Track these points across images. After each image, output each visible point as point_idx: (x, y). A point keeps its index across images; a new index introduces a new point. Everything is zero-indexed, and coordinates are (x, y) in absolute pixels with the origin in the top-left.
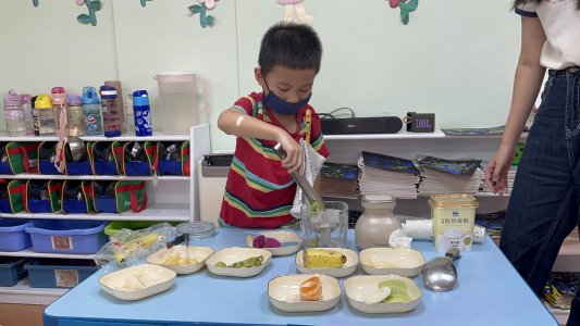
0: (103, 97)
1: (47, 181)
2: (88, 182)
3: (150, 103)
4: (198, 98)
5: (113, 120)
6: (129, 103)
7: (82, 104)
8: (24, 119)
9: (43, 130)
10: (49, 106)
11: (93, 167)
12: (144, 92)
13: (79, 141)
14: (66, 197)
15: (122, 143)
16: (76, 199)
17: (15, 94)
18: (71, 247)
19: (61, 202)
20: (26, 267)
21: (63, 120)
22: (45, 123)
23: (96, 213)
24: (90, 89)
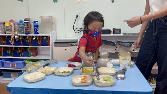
0: (25, 23)
1: (8, 47)
2: (20, 48)
3: (39, 25)
4: (53, 23)
6: (32, 25)
7: (19, 25)
9: (7, 32)
10: (9, 25)
11: (22, 43)
12: (37, 21)
13: (18, 35)
15: (31, 36)
16: (17, 52)
18: (16, 66)
19: (13, 53)
20: (2, 72)
21: (13, 29)
22: (8, 30)
23: (23, 57)
24: (21, 20)
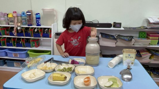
0: (27, 15)
1: (11, 38)
2: (23, 39)
3: (41, 17)
4: (54, 16)
5: (30, 21)
6: (34, 16)
7: (21, 16)
8: (5, 20)
9: (10, 23)
10: (12, 17)
11: (24, 35)
12: (39, 14)
13: (20, 27)
14: (17, 43)
15: (32, 28)
16: (20, 43)
17: (2, 13)
18: (18, 56)
19: (15, 44)
20: (6, 61)
21: (16, 21)
23: (25, 47)
24: (24, 12)
